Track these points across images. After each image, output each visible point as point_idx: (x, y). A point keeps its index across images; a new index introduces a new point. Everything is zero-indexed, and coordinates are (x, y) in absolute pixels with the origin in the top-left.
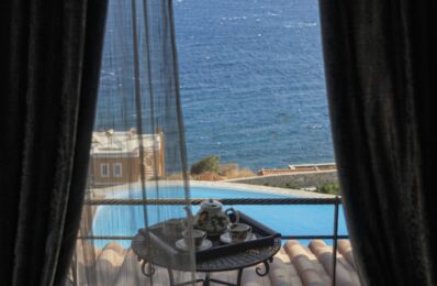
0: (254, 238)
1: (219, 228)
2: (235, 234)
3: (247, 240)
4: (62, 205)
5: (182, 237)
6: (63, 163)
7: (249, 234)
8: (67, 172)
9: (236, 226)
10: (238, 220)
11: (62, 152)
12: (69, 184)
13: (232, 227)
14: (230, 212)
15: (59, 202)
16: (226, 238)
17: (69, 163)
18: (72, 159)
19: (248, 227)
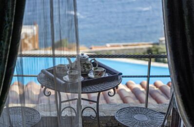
0: (107, 75)
1: (87, 69)
2: (96, 73)
3: (103, 76)
4: (7, 50)
5: (66, 74)
6: (8, 25)
7: (104, 73)
8: (10, 31)
9: (97, 68)
10: (97, 65)
11: (7, 19)
12: (11, 38)
13: (95, 69)
14: (93, 61)
15: (5, 48)
16: (91, 75)
17: (11, 26)
18: (13, 23)
19: (104, 69)
